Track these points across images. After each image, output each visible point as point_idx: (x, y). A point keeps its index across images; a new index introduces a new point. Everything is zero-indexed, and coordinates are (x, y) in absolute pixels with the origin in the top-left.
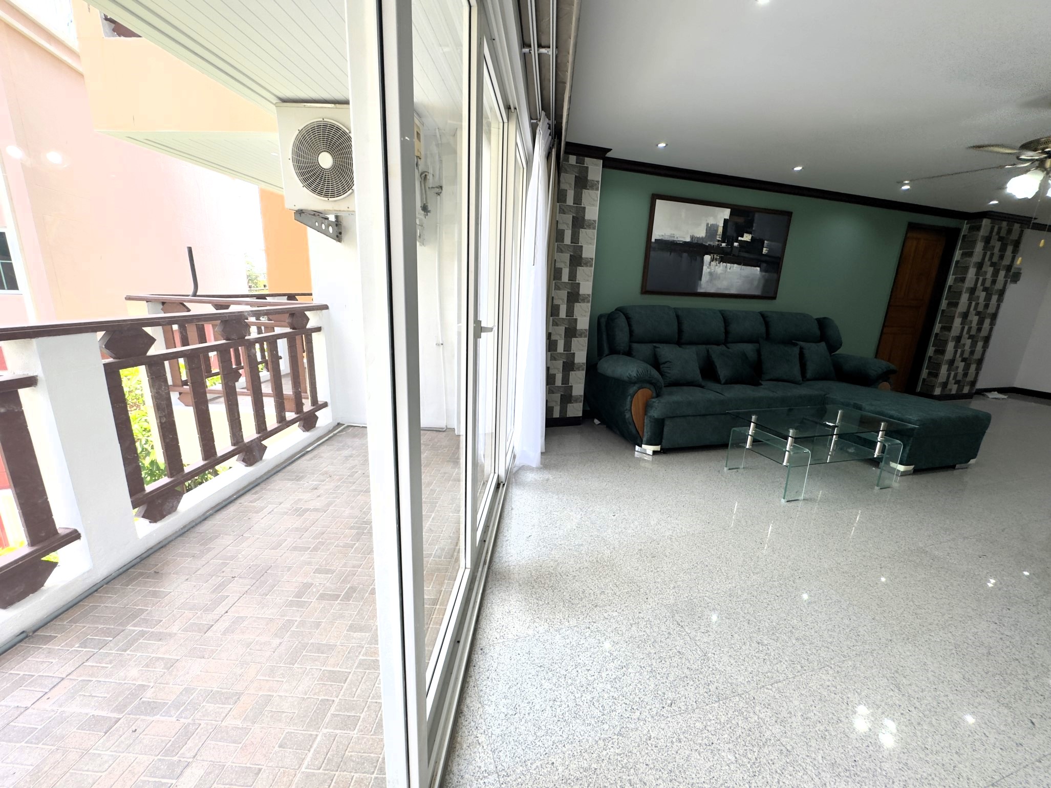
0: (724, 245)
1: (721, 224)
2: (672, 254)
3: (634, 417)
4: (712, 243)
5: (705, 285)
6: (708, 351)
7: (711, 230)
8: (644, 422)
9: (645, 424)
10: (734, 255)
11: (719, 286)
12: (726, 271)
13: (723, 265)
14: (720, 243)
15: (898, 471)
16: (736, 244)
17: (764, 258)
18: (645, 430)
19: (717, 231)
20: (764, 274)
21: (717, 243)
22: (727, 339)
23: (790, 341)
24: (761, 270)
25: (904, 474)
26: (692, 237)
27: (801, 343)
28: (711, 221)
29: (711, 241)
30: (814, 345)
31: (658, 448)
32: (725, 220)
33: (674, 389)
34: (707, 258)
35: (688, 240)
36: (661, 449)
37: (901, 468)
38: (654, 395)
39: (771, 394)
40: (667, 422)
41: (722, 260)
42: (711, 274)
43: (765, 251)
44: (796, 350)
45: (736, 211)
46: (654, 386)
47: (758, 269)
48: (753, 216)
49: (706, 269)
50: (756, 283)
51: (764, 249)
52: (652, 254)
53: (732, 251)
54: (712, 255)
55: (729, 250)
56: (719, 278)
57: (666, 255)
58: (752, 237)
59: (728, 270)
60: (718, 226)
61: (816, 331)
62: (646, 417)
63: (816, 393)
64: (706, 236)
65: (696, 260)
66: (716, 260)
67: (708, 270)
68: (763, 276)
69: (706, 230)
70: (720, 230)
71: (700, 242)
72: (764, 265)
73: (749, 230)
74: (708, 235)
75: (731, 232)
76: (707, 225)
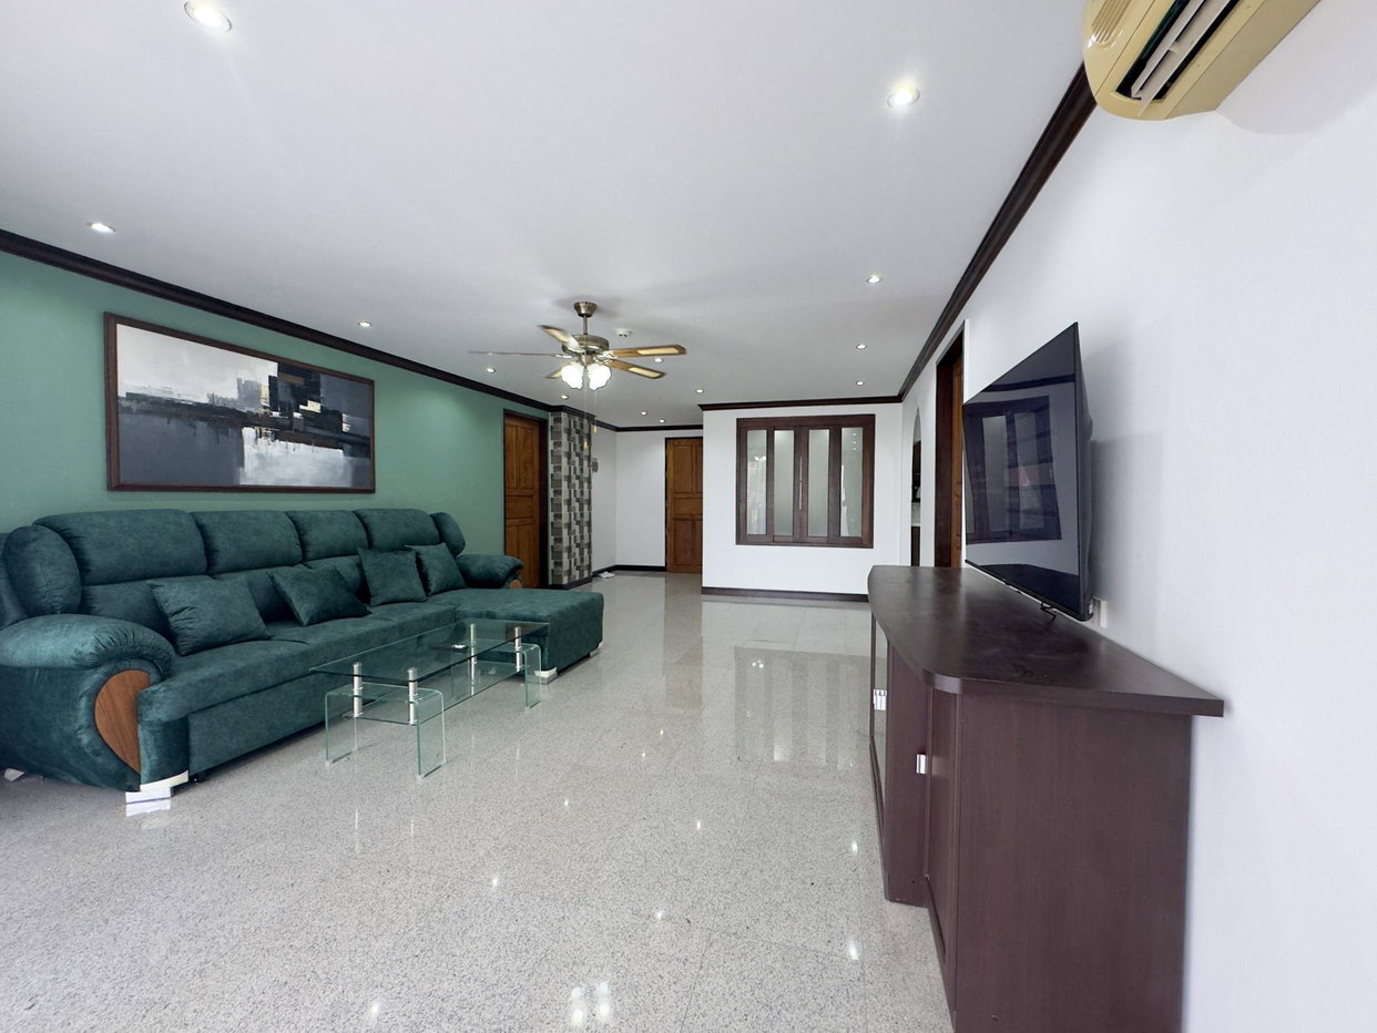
0: (276, 414)
1: (265, 384)
2: (173, 421)
3: (105, 736)
4: (253, 410)
5: (251, 474)
6: (272, 578)
7: (248, 390)
8: (138, 739)
9: (141, 741)
10: (296, 430)
11: (281, 476)
12: (288, 453)
13: (280, 444)
14: (268, 411)
15: (543, 678)
16: (297, 415)
17: (344, 437)
18: (143, 753)
19: (259, 392)
20: (350, 458)
21: (263, 410)
22: (305, 554)
23: (401, 547)
24: (345, 453)
25: (550, 680)
26: (212, 397)
27: (416, 548)
28: (246, 376)
29: (250, 406)
30: (431, 547)
31: (183, 778)
32: (271, 379)
33: (207, 654)
34: (249, 433)
35: (204, 400)
36: (190, 777)
37: (546, 674)
38: (154, 677)
39: (384, 624)
40: (195, 722)
41: (277, 437)
42: (260, 457)
43: (345, 427)
44: (411, 557)
45: (286, 366)
46: (152, 661)
47: (341, 451)
48: (319, 378)
49: (248, 449)
50: (341, 471)
51: (344, 426)
52: (125, 419)
53: (292, 423)
54: (257, 428)
55: (287, 423)
56: (278, 464)
57: (159, 422)
58: (321, 407)
59: (292, 452)
60: (259, 386)
61: (432, 529)
62: (140, 727)
63: (443, 608)
64: (240, 397)
65: (227, 434)
66: (266, 435)
67: (255, 451)
68: (351, 462)
69: (239, 388)
70: (265, 392)
71: (230, 406)
72: (348, 447)
73: (315, 397)
74: (243, 396)
75: (284, 396)
76: (239, 381)
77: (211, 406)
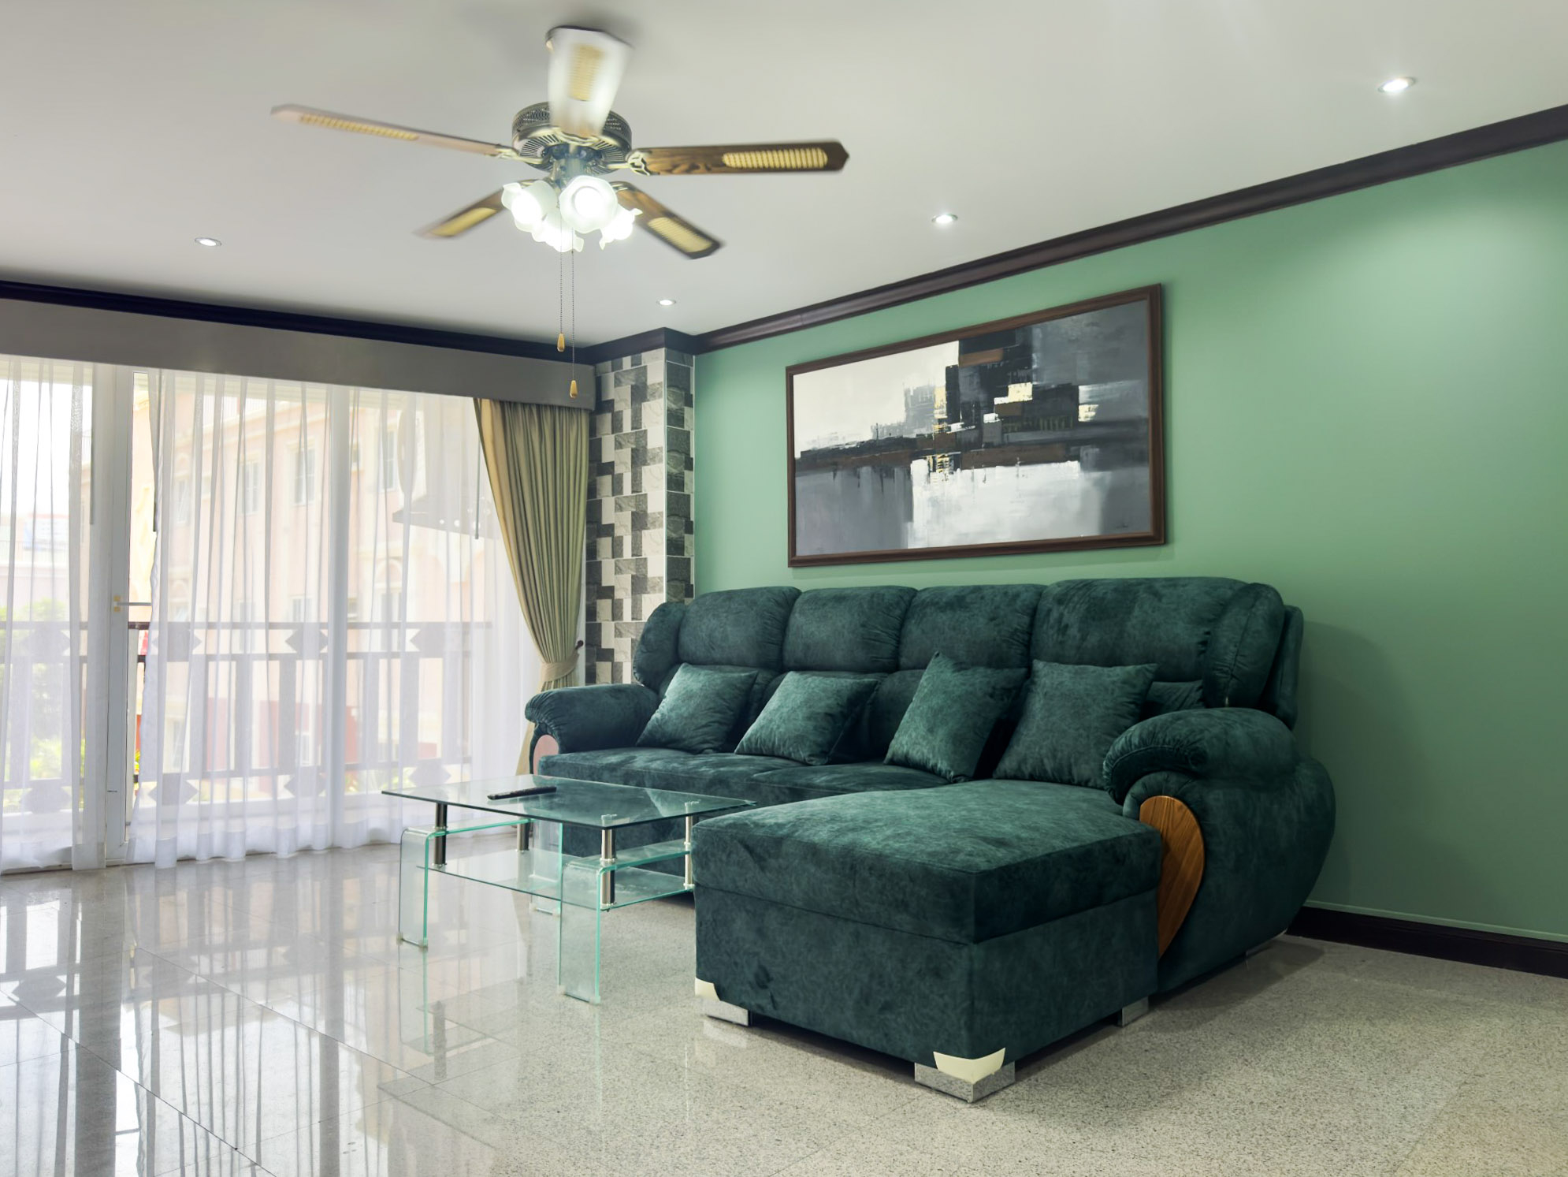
0: (956, 427)
1: (940, 382)
4: (925, 431)
7: (919, 404)
10: (989, 445)
14: (945, 425)
16: (990, 418)
17: (1083, 433)
19: (931, 401)
21: (937, 427)
24: (1084, 467)
26: (876, 429)
28: (915, 382)
29: (920, 427)
32: (949, 370)
35: (867, 436)
41: (958, 464)
42: (934, 502)
43: (1085, 413)
45: (972, 340)
48: (1032, 333)
51: (1083, 409)
53: (981, 436)
54: (930, 458)
55: (972, 437)
58: (1034, 388)
59: (981, 485)
60: (932, 390)
64: (908, 416)
66: (942, 466)
67: (927, 494)
69: (907, 404)
70: (941, 396)
71: (895, 435)
72: (1092, 452)
73: (1022, 373)
74: (912, 414)
75: (969, 391)
76: (907, 393)
77: (875, 441)
